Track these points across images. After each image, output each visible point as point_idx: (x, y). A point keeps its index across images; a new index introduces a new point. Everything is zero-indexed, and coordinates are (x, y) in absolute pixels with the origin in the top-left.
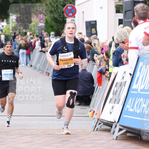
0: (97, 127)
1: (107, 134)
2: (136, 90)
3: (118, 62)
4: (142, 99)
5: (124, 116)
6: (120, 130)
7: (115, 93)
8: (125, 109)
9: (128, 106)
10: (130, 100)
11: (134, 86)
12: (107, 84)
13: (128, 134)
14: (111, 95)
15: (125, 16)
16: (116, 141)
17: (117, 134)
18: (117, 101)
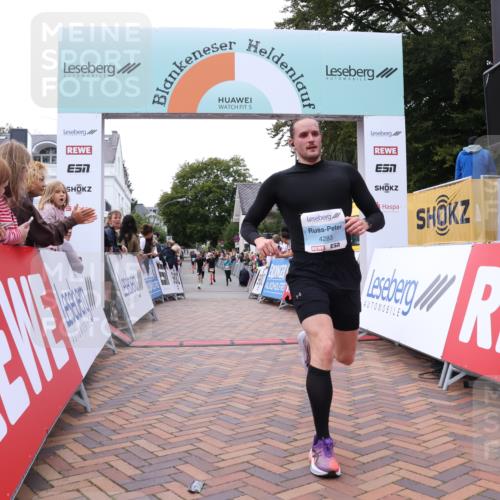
2: (270, 278)
3: (261, 264)
4: (273, 283)
5: (264, 291)
6: (262, 298)
8: (264, 288)
11: (269, 276)
12: (255, 275)
13: (266, 300)
14: (257, 281)
16: (260, 304)
17: (260, 300)
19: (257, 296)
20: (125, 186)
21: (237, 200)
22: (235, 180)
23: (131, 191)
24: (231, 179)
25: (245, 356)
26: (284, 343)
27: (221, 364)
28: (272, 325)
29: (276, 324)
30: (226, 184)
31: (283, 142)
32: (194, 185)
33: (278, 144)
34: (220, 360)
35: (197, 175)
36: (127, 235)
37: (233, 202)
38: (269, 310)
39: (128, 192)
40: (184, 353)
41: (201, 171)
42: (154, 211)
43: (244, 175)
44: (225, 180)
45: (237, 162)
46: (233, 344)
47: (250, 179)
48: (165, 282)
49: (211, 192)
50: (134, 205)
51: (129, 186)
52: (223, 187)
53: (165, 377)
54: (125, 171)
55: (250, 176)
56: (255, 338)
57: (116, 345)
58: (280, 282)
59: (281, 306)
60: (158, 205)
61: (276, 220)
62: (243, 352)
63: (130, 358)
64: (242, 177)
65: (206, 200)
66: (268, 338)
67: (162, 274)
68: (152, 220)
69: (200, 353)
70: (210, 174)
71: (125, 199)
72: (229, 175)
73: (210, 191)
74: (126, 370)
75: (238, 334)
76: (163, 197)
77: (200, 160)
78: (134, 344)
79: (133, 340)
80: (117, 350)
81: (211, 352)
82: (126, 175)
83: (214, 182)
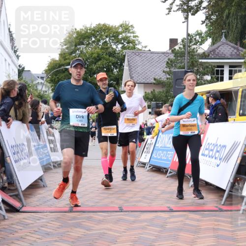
0: (139, 165)
1: (142, 168)
2: (158, 147)
3: (149, 133)
4: (161, 152)
5: (151, 160)
6: (150, 167)
7: (147, 149)
8: (152, 156)
9: (154, 155)
10: (155, 152)
11: (157, 145)
12: (143, 144)
13: (154, 169)
14: (145, 150)
15: (152, 111)
16: (148, 173)
17: (148, 169)
18: (148, 152)
19: (144, 164)
20: (11, 52)
21: (126, 68)
22: (123, 48)
23: (18, 57)
24: (120, 46)
25: (134, 222)
26: (171, 211)
27: (110, 230)
28: (159, 192)
29: (163, 192)
30: (114, 51)
31: (175, 8)
32: (82, 52)
33: (170, 9)
34: (108, 226)
35: (85, 42)
36: (17, 103)
37: (121, 70)
38: (156, 179)
39: (14, 58)
40: (74, 218)
41: (89, 37)
42: (42, 78)
43: (133, 42)
44: (114, 47)
45: (126, 28)
46: (121, 210)
47: (139, 47)
48: (54, 150)
49: (100, 59)
50: (21, 71)
51: (15, 52)
52: (113, 54)
53: (56, 241)
54: (11, 36)
55: (140, 43)
56: (144, 205)
57: (7, 211)
58: (167, 151)
59: (168, 175)
60: (46, 71)
61: (164, 89)
62: (132, 219)
63: (19, 223)
64: (130, 44)
65: (94, 67)
66: (156, 205)
67: (50, 142)
68: (39, 87)
69: (89, 219)
70: (99, 41)
71: (12, 65)
72: (118, 41)
73: (98, 58)
74: (16, 235)
75: (127, 201)
76: (51, 63)
77: (88, 26)
78: (24, 209)
79: (23, 206)
80: (7, 215)
81: (101, 218)
82: (12, 39)
83: (102, 48)
